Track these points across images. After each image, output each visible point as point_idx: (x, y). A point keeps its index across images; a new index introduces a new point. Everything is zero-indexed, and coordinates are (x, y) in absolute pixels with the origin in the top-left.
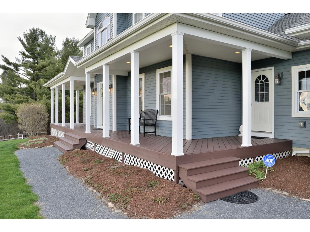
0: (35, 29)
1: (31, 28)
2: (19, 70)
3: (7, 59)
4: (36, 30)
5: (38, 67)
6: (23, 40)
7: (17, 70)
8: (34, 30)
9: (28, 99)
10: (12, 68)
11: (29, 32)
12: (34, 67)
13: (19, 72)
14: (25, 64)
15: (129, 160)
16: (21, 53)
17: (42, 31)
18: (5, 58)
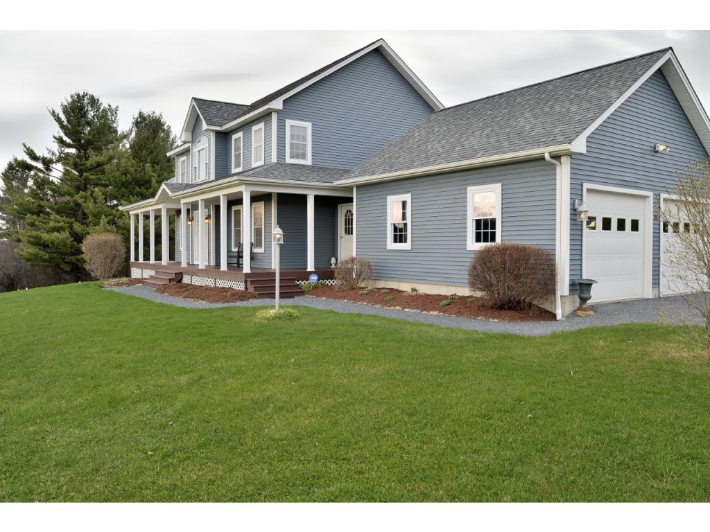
0: (81, 94)
1: (73, 92)
2: (51, 170)
3: (32, 151)
4: (83, 96)
5: (88, 165)
6: (58, 115)
7: (48, 169)
8: (78, 95)
9: (72, 223)
10: (40, 165)
11: (70, 100)
12: (80, 165)
13: (51, 173)
14: (63, 159)
15: (221, 283)
16: (56, 139)
17: (92, 97)
18: (28, 149)
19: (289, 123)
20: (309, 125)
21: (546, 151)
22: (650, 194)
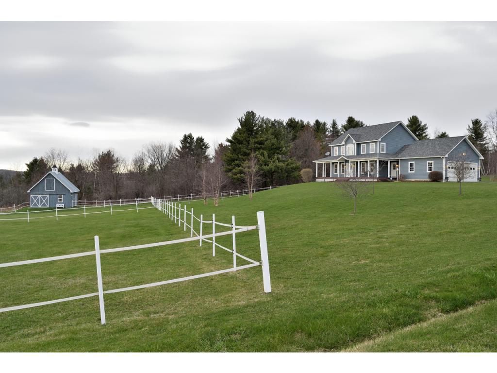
19: (381, 143)
20: (385, 144)
21: (441, 157)
22: (477, 163)
